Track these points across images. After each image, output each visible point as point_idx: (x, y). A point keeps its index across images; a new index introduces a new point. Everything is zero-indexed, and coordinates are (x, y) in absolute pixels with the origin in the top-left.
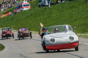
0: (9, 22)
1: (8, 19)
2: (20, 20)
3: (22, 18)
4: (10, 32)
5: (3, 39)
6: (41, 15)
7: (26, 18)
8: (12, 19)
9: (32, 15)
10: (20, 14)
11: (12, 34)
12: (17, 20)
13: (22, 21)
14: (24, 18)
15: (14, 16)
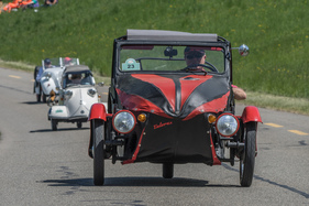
0: (24, 34)
1: (18, 22)
2: (67, 31)
3: (76, 21)
4: (208, 97)
5: (99, 180)
6: (152, 13)
7: (93, 21)
8: (36, 25)
9: (116, 11)
10: (68, 5)
11: (230, 123)
12: (53, 28)
13: (77, 33)
14: (82, 21)
15: (44, 12)
